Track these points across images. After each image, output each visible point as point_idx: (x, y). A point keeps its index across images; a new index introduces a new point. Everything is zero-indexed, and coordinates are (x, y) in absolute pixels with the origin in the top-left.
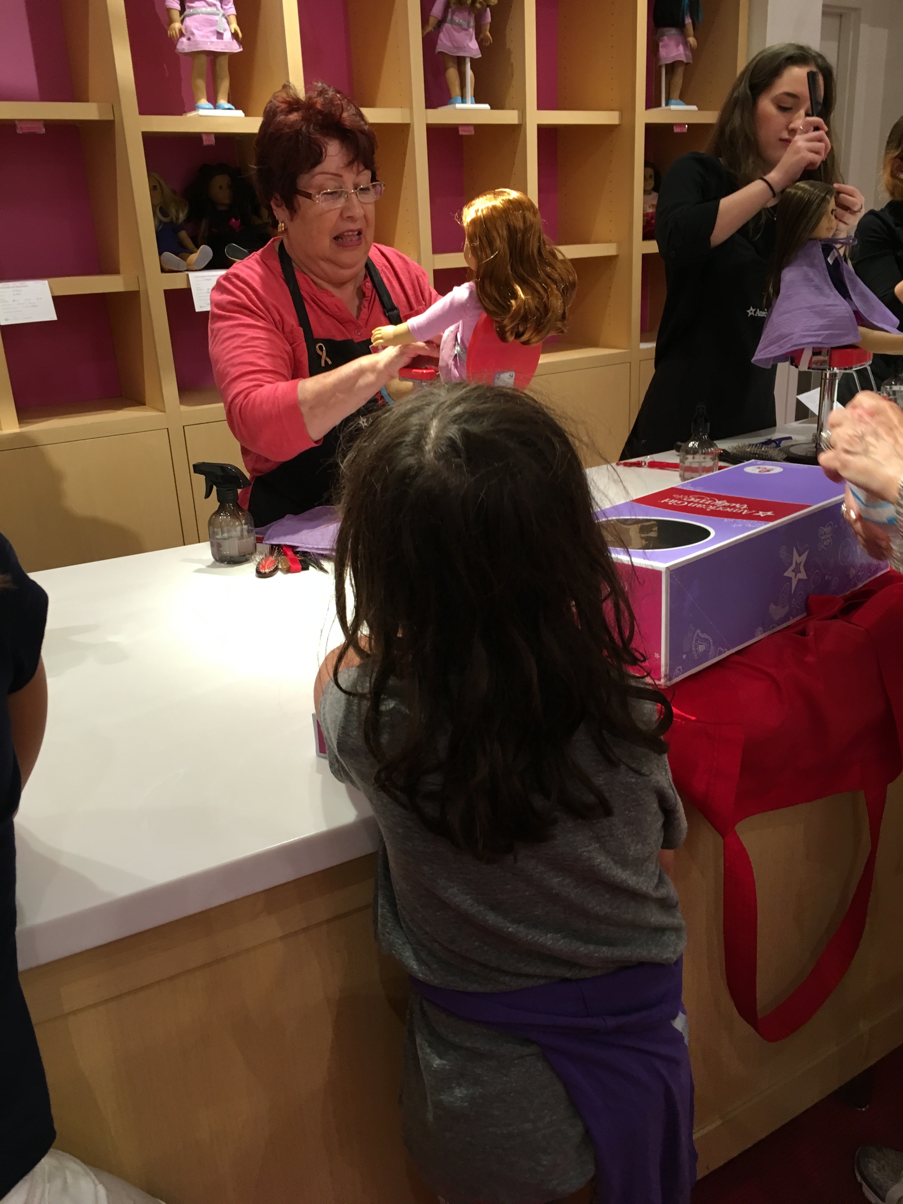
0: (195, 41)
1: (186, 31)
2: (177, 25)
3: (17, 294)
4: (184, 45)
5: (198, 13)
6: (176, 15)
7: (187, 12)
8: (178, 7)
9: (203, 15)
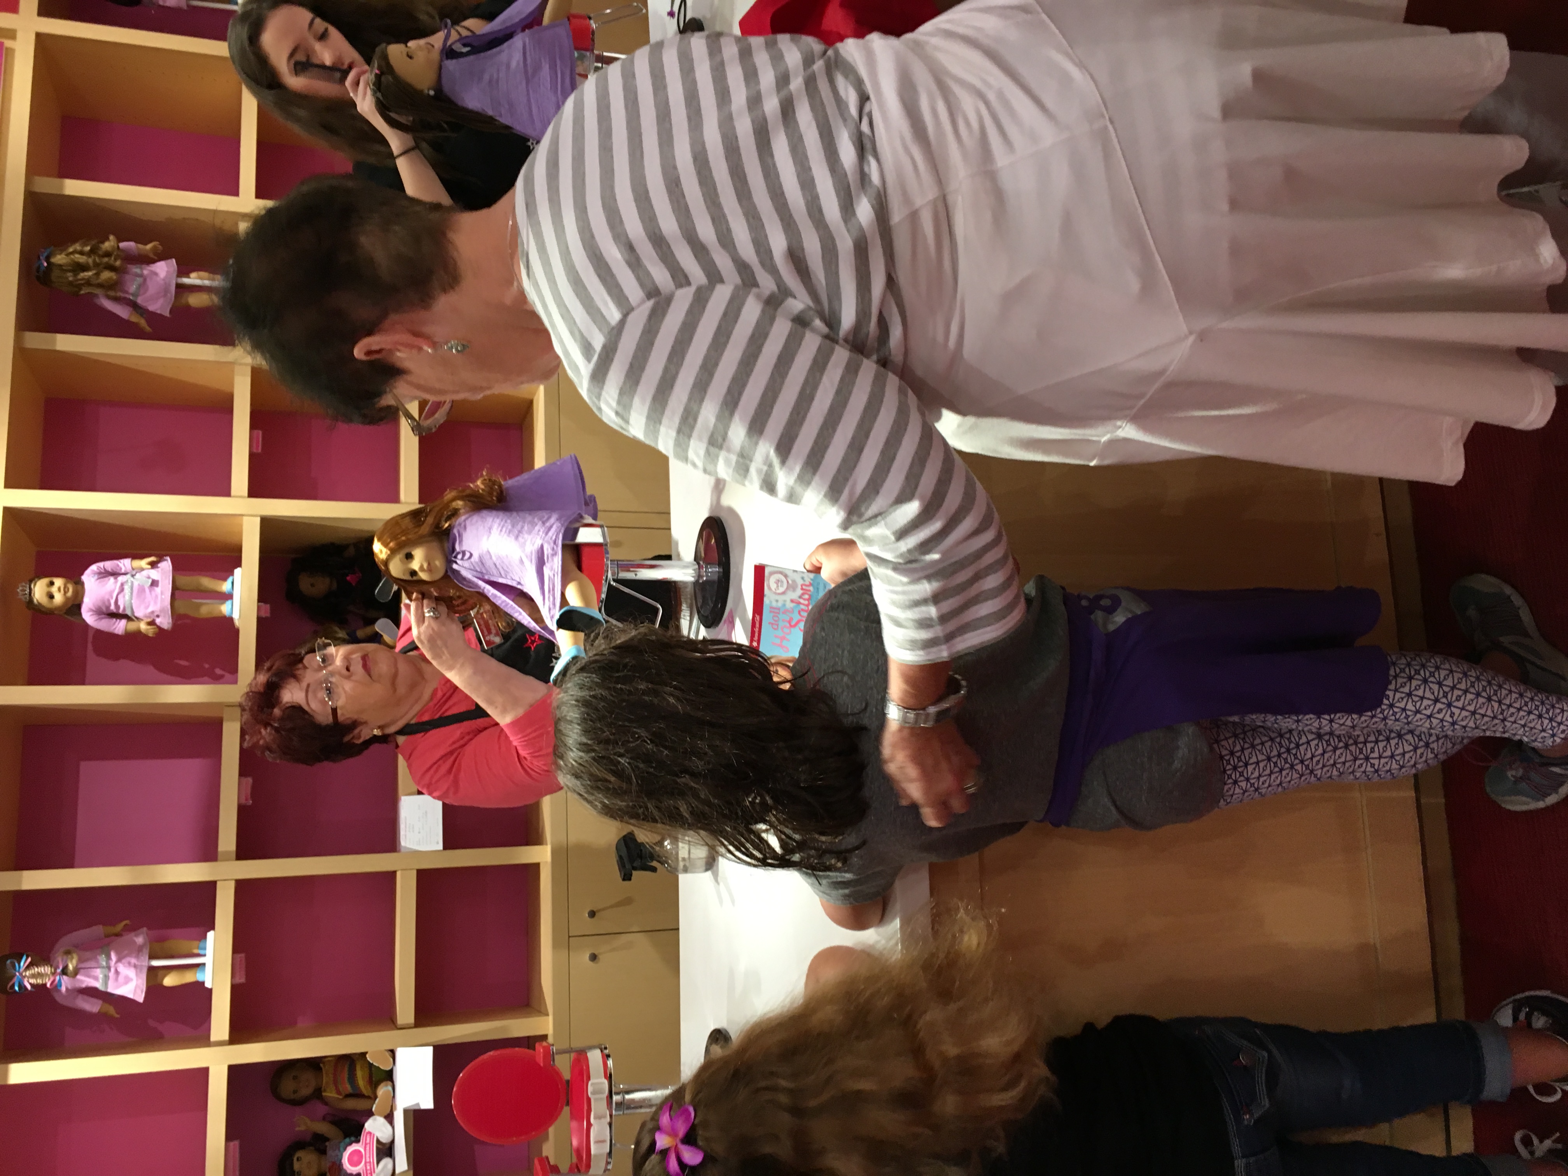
0: (161, 611)
1: (149, 617)
2: (143, 627)
3: (413, 828)
4: (165, 622)
5: (131, 604)
6: (132, 626)
7: (129, 613)
8: (123, 622)
9: (134, 598)
